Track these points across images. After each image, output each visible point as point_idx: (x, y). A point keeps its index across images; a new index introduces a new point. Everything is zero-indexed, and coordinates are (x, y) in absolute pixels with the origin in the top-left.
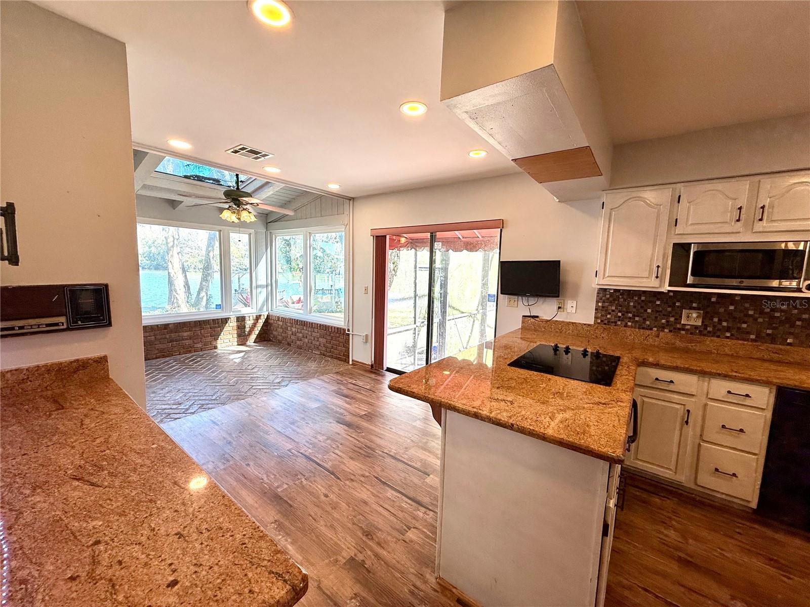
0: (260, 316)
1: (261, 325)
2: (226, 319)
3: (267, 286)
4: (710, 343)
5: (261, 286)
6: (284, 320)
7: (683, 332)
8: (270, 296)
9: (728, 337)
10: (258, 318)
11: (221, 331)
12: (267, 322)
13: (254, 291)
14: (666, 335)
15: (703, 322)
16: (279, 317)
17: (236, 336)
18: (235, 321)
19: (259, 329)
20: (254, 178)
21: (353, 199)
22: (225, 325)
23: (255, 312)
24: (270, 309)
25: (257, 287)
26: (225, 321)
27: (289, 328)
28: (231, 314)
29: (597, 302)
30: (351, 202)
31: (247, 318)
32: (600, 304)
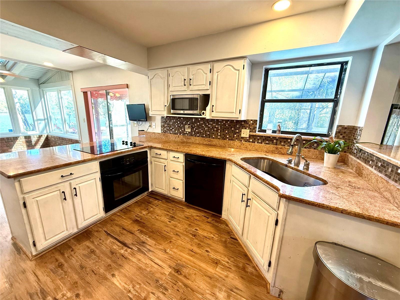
0: (42, 135)
1: (44, 140)
2: (16, 137)
3: (45, 120)
4: (193, 139)
5: (40, 120)
6: (54, 137)
7: (186, 135)
8: (47, 124)
9: (198, 136)
10: (40, 137)
11: (14, 144)
12: (47, 139)
13: (36, 123)
14: (181, 136)
15: (191, 130)
16: (52, 136)
17: (26, 146)
18: (24, 138)
19: (42, 142)
20: (8, 60)
21: (72, 71)
22: (16, 141)
23: (39, 133)
24: (48, 132)
25: (38, 120)
26: (16, 138)
27: (57, 141)
28: (21, 134)
29: (161, 123)
30: (71, 73)
31: (32, 137)
32: (162, 124)
